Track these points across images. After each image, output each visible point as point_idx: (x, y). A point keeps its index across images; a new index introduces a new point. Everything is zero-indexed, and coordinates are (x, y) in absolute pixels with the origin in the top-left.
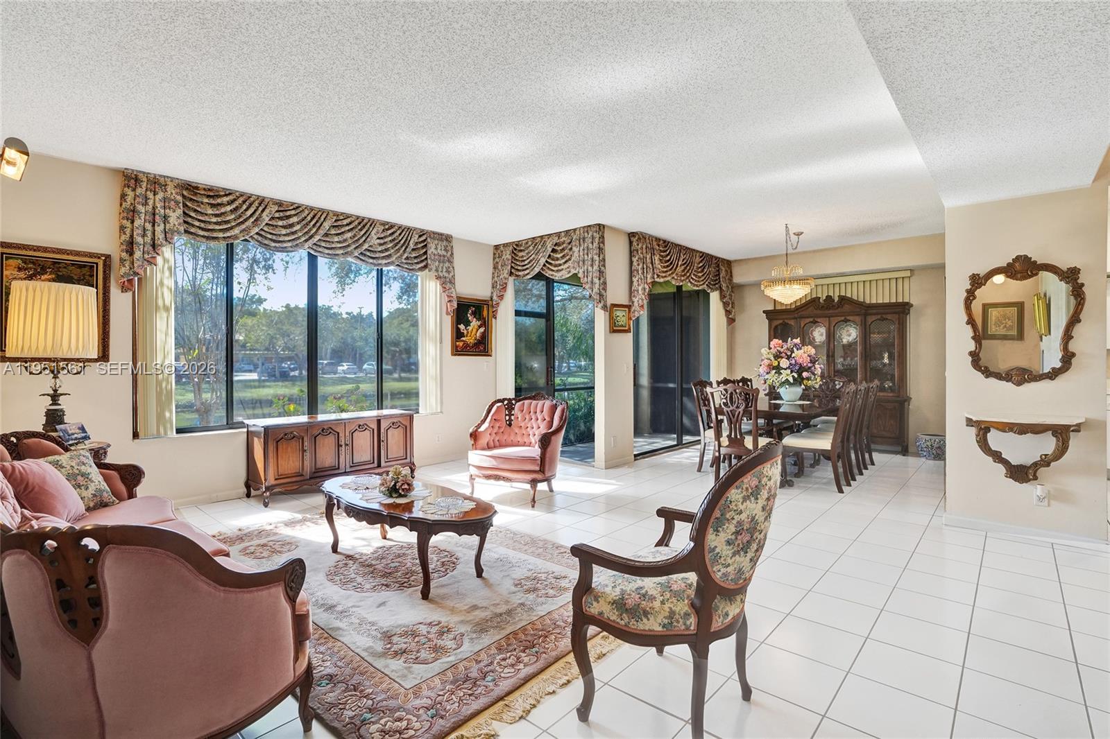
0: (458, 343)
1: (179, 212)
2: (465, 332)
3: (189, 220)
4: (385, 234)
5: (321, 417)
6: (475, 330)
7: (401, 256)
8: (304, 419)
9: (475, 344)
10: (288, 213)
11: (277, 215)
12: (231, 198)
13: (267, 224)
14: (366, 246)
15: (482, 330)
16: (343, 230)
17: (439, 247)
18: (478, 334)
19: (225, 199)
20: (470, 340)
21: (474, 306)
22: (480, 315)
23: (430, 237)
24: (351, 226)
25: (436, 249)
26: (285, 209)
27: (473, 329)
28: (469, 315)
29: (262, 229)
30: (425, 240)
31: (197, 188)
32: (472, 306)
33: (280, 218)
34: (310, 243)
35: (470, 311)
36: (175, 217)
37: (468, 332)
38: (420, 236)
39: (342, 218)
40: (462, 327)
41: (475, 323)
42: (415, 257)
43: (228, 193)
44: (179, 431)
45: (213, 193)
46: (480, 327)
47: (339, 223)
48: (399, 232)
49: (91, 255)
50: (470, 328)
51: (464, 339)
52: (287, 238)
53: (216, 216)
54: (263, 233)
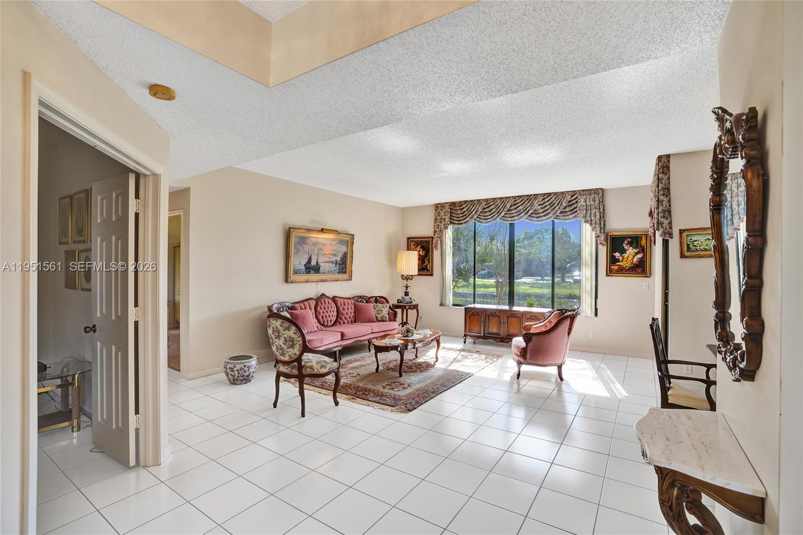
0: (613, 267)
1: (449, 216)
2: (621, 258)
3: (452, 218)
4: (544, 201)
5: (515, 308)
6: (631, 257)
7: (557, 211)
8: (507, 308)
9: (631, 268)
10: (490, 204)
11: (485, 207)
12: (466, 204)
13: (481, 212)
14: (531, 211)
15: (640, 256)
16: (517, 206)
17: (588, 200)
18: (635, 260)
19: (464, 206)
20: (626, 264)
21: (630, 238)
22: (637, 244)
23: (580, 194)
24: (522, 202)
25: (585, 201)
26: (489, 203)
27: (630, 255)
28: (624, 245)
29: (479, 215)
30: (577, 198)
31: (456, 204)
32: (628, 237)
33: (488, 207)
34: (500, 217)
35: (626, 242)
36: (447, 218)
37: (623, 259)
38: (573, 196)
39: (517, 199)
40: (617, 255)
41: (631, 251)
42: (571, 210)
43: (466, 202)
44: (454, 305)
45: (461, 203)
46: (637, 254)
47: (516, 202)
48: (554, 198)
49: (428, 238)
50: (626, 255)
51: (619, 264)
52: (489, 217)
53: (462, 213)
54: (479, 217)
